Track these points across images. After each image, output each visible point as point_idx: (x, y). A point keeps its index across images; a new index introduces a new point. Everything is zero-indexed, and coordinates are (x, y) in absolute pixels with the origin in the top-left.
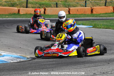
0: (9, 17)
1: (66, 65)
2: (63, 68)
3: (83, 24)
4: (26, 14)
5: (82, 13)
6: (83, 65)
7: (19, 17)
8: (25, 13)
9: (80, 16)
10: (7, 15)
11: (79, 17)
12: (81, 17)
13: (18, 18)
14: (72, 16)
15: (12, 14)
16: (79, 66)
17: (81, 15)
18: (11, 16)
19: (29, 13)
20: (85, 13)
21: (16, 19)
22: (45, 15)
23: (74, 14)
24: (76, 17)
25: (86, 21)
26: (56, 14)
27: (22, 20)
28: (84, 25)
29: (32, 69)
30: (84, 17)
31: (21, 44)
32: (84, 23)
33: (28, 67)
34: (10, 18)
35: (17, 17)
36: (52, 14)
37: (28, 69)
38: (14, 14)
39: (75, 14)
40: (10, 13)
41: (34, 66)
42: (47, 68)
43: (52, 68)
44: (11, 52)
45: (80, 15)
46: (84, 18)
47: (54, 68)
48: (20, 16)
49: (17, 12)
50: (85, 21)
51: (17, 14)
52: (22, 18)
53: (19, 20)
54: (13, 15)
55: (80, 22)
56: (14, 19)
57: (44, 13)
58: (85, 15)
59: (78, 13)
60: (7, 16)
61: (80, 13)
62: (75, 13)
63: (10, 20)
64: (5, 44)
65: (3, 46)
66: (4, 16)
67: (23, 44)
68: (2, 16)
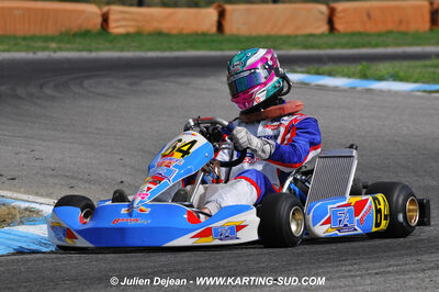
0: (60, 49)
1: (333, 260)
3: (396, 78)
4: (139, 34)
5: (390, 26)
6: (414, 259)
7: (108, 45)
8: (132, 30)
9: (380, 40)
10: (53, 39)
11: (377, 45)
12: (386, 46)
13: (102, 50)
14: (344, 40)
15: (75, 35)
16: (392, 262)
17: (383, 37)
18: (69, 42)
19: (150, 27)
20: (403, 28)
21: (93, 55)
22: (220, 37)
23: (353, 34)
24: (364, 46)
25: (412, 63)
26: (273, 33)
27: (119, 59)
28: (401, 80)
30: (400, 45)
31: (124, 166)
32: (401, 74)
34: (67, 50)
35: (97, 49)
36: (254, 34)
38: (86, 34)
39: (360, 34)
40: (64, 30)
41: (189, 263)
43: (274, 270)
45: (379, 35)
46: (399, 50)
47: (282, 272)
48: (111, 41)
49: (99, 27)
50: (406, 64)
51: (99, 34)
52: (122, 50)
53: (106, 60)
54: (78, 40)
55: (383, 67)
56: (85, 55)
57: (220, 26)
58: (405, 37)
59: (370, 27)
60: (54, 45)
61: (381, 28)
62: (358, 27)
63: (69, 61)
64: (52, 166)
65: (45, 176)
66: (40, 44)
67: (132, 168)
68: (32, 44)
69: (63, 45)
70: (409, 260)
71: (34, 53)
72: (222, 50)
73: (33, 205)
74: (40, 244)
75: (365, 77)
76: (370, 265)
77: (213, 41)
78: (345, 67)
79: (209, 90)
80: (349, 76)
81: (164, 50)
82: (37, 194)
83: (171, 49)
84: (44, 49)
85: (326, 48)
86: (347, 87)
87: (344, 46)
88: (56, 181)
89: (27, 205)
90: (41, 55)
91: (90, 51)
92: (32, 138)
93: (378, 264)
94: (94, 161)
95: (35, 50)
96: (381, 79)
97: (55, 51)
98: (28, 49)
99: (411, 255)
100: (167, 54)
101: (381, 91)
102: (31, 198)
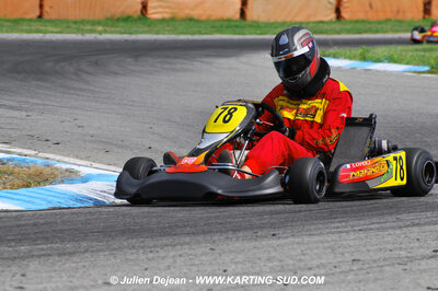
0: (105, 32)
1: (324, 218)
2: (312, 227)
3: (391, 60)
4: (173, 19)
5: (389, 15)
6: (393, 218)
7: (146, 29)
8: (167, 16)
9: (380, 26)
10: (99, 23)
11: (377, 32)
12: (385, 32)
13: (141, 33)
14: (349, 27)
15: (118, 20)
16: (375, 220)
17: (383, 23)
18: (113, 26)
20: (400, 17)
21: (133, 37)
22: (243, 23)
23: (357, 21)
24: (366, 32)
25: (405, 47)
26: (288, 20)
27: (155, 40)
28: (395, 62)
29: (194, 230)
30: (397, 31)
31: (153, 133)
32: (395, 56)
33: (180, 224)
34: (112, 32)
35: (137, 32)
36: (272, 20)
37: (178, 230)
38: (127, 19)
39: (363, 21)
40: (109, 15)
41: (201, 218)
42: (251, 227)
43: (273, 226)
44: (115, 165)
45: (379, 22)
46: (396, 36)
47: (279, 228)
48: (149, 26)
49: (139, 13)
50: (400, 48)
51: (139, 19)
52: (157, 33)
53: (144, 42)
54: (121, 24)
55: (380, 51)
56: (126, 37)
57: (243, 14)
58: (401, 24)
59: (372, 16)
60: (100, 28)
61: (381, 17)
62: (361, 16)
63: (112, 42)
64: (91, 132)
65: (85, 141)
66: (89, 27)
67: (160, 135)
68: (81, 27)
69: (108, 29)
70: (389, 218)
71: (83, 34)
72: (244, 34)
73: (73, 167)
74: (76, 200)
75: (364, 59)
76: (356, 222)
77: (236, 26)
78: (347, 50)
79: (230, 69)
80: (350, 58)
81: (194, 33)
82: (77, 157)
83: (200, 33)
84: (92, 31)
85: (332, 34)
86: (348, 67)
87: (349, 32)
88: (95, 145)
89: (68, 166)
90: (89, 37)
91: (131, 33)
92: (76, 108)
93: (362, 222)
94: (128, 129)
95: (83, 32)
96: (378, 61)
97: (100, 33)
98: (78, 31)
99: (391, 214)
100: (197, 37)
101: (377, 71)
102: (72, 160)
